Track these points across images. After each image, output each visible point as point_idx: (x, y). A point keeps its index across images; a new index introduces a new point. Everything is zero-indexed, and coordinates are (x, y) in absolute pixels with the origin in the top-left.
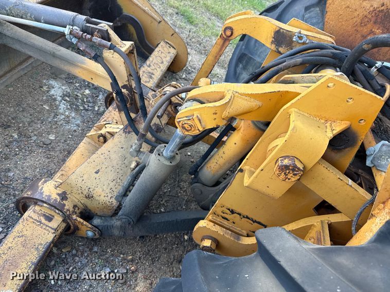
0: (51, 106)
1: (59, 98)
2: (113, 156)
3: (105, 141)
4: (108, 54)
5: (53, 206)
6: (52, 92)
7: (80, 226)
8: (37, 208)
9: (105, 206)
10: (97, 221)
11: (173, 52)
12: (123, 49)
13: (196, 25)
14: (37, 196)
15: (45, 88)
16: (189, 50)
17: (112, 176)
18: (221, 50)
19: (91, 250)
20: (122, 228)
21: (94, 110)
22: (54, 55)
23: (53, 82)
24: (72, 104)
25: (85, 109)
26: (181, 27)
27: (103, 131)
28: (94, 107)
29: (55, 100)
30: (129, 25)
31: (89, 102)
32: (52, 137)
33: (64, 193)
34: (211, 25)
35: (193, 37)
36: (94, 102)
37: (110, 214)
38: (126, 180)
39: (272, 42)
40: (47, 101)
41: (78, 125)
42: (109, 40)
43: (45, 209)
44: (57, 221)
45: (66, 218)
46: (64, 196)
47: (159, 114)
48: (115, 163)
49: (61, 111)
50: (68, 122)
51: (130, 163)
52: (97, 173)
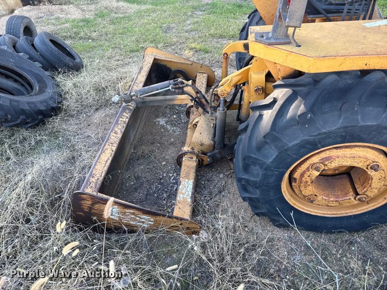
0: (164, 129)
1: (165, 125)
2: (203, 125)
3: (196, 125)
4: (186, 89)
5: (191, 153)
6: (161, 123)
7: (203, 158)
8: (186, 156)
9: (210, 146)
10: (208, 154)
11: (205, 75)
12: (190, 84)
13: (211, 52)
14: (184, 152)
15: (157, 123)
16: (213, 70)
17: (206, 133)
18: (226, 63)
19: (212, 170)
20: (220, 153)
21: (182, 123)
22: (166, 100)
23: (158, 119)
24: (172, 124)
25: (178, 124)
26: (203, 59)
27: (194, 122)
28: (181, 121)
29: (164, 126)
30: (177, 75)
31: (178, 120)
32: (172, 140)
33: (192, 148)
34: (219, 46)
35: (212, 61)
36: (181, 119)
37: (212, 149)
38: (212, 132)
39: (245, 50)
40: (161, 127)
41: (180, 131)
42: (184, 83)
43: (189, 155)
44: (195, 158)
45: (198, 157)
46: (193, 149)
47: (212, 100)
48: (205, 128)
49: (169, 129)
50: (175, 132)
51: (211, 125)
52: (201, 134)
